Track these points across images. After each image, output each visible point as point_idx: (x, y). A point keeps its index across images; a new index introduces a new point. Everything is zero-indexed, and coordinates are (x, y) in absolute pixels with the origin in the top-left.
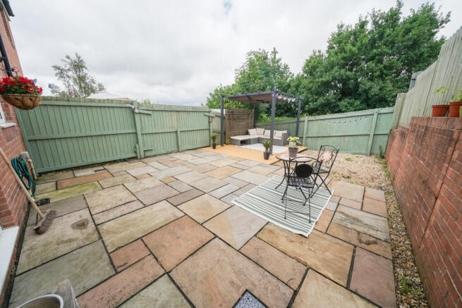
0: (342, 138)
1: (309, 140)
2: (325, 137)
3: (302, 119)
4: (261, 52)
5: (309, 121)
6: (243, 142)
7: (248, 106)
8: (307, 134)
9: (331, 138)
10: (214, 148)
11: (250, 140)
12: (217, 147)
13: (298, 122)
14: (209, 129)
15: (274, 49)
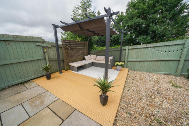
0: (155, 62)
1: (129, 63)
2: (142, 61)
3: (124, 48)
4: (92, 12)
5: (129, 49)
6: (80, 68)
7: (84, 39)
8: (128, 59)
9: (146, 63)
10: (49, 77)
11: (85, 65)
12: (52, 76)
13: (121, 50)
14: (45, 59)
15: (99, 11)
